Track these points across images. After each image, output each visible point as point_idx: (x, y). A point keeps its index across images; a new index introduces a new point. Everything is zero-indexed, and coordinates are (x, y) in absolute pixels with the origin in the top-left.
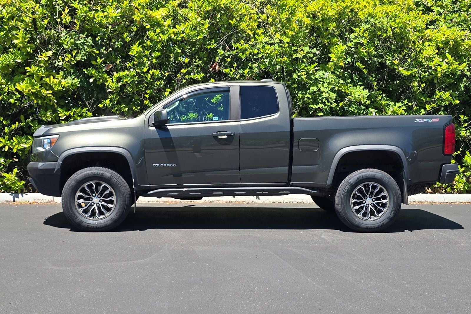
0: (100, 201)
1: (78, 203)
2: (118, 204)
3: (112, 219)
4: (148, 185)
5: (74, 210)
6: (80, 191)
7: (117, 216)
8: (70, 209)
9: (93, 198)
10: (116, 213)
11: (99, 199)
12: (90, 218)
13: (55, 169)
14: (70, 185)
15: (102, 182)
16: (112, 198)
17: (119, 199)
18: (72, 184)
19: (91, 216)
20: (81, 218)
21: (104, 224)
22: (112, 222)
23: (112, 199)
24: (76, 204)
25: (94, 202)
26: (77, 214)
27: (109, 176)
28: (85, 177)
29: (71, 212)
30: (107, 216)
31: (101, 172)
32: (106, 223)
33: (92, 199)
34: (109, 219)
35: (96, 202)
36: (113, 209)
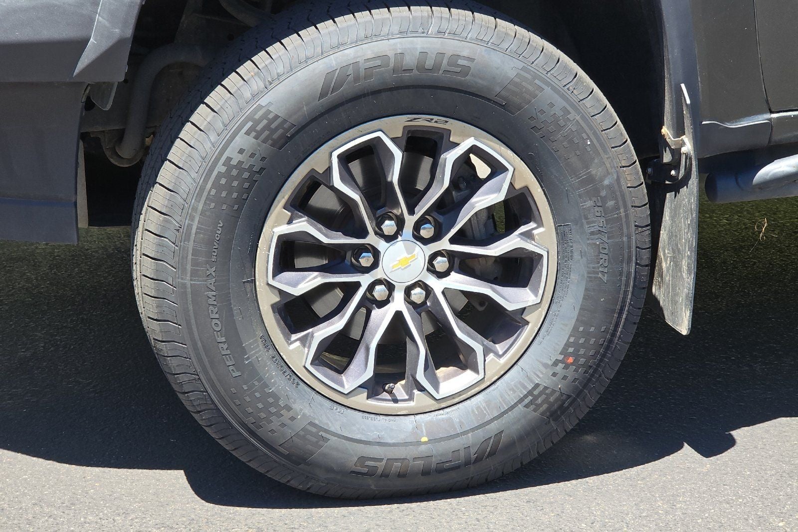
0: (431, 269)
1: (276, 299)
2: (574, 277)
3: (533, 396)
4: (760, 119)
5: (257, 353)
6: (288, 206)
7: (571, 373)
8: (224, 349)
9: (381, 245)
10: (564, 352)
11: (422, 253)
12: (372, 402)
13: (81, 44)
14: (221, 168)
15: (454, 126)
16: (528, 235)
17: (581, 245)
18: (236, 158)
19: (374, 387)
20: (307, 411)
21: (481, 435)
22: (533, 415)
23: (530, 247)
24: (267, 301)
25: (393, 278)
26: (278, 382)
27: (512, 74)
28: (331, 97)
29: (238, 366)
30: (492, 375)
31: (451, 46)
32: (494, 427)
33: (376, 253)
34: (512, 399)
35: (402, 278)
36: (534, 319)
